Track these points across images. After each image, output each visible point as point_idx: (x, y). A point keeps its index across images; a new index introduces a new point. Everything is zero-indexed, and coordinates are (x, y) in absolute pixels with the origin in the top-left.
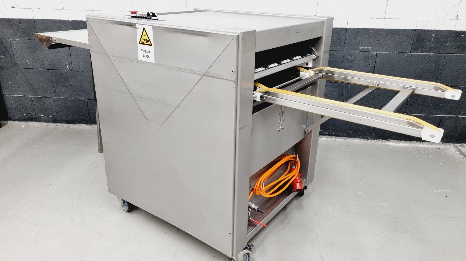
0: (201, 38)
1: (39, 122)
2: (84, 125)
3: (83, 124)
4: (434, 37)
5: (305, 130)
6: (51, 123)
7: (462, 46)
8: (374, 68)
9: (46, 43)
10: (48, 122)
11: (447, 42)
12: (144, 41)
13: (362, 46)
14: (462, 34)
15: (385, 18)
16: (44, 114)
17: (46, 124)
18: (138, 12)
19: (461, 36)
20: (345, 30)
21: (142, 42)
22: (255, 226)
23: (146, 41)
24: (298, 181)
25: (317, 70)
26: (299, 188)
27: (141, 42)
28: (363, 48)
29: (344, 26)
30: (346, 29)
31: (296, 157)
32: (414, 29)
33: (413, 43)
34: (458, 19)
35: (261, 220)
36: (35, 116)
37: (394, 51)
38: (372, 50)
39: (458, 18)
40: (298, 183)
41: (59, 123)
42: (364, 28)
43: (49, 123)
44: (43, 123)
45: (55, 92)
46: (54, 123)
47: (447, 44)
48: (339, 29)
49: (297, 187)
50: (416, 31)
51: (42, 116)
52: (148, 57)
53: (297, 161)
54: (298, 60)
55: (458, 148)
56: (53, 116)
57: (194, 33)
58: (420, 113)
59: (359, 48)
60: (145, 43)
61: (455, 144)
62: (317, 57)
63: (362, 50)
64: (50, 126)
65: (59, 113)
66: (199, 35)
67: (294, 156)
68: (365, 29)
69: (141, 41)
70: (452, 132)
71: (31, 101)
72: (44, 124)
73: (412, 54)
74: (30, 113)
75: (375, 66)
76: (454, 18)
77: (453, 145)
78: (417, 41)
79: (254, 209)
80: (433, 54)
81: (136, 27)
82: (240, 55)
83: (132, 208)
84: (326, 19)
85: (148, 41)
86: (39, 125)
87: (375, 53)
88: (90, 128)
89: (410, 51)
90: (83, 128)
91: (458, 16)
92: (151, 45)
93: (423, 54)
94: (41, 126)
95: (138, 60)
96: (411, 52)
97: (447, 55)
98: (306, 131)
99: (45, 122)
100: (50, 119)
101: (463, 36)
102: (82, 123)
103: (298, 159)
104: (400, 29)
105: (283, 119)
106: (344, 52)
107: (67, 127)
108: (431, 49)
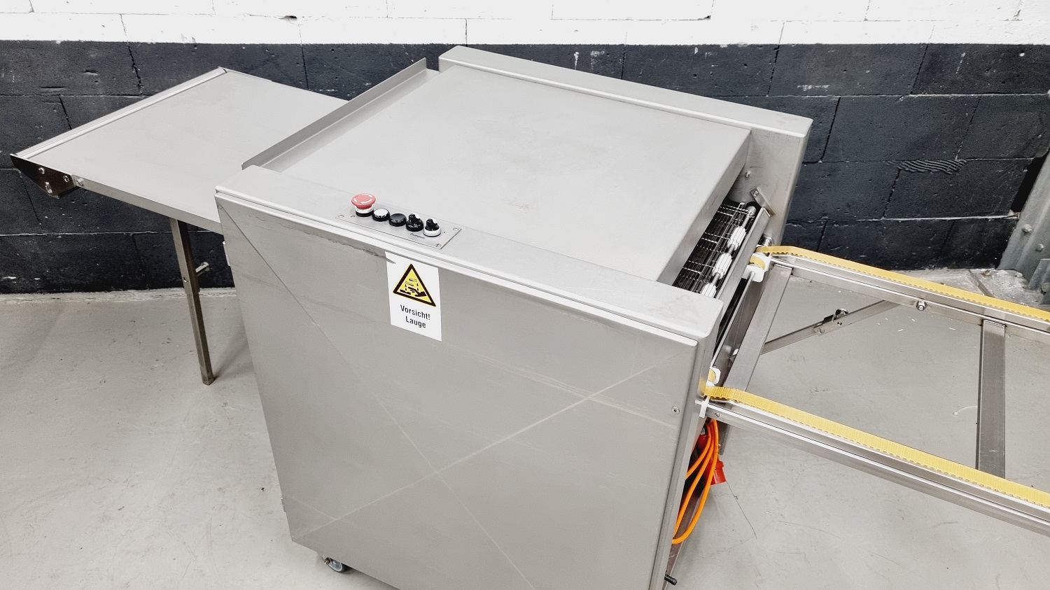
1: (6, 292)
2: (132, 291)
3: (129, 291)
4: (965, 59)
6: (41, 293)
7: (1018, 76)
8: (831, 130)
9: (50, 184)
10: (32, 291)
11: (988, 70)
12: (409, 290)
13: (808, 84)
14: (1022, 52)
15: (866, 20)
16: (16, 274)
17: (27, 296)
19: (1018, 56)
20: (775, 49)
21: (401, 291)
23: (418, 293)
27: (399, 291)
28: (810, 87)
29: (774, 41)
30: (777, 48)
32: (924, 44)
33: (918, 74)
34: (1018, 20)
37: (877, 92)
38: (829, 92)
39: (1019, 17)
41: (63, 292)
42: (817, 45)
43: (34, 294)
44: (19, 295)
45: (39, 221)
46: (50, 293)
47: (988, 74)
48: (761, 48)
50: (927, 47)
51: (14, 280)
52: (422, 325)
55: (980, 282)
56: (43, 277)
58: (913, 217)
59: (801, 88)
60: (412, 295)
61: (972, 270)
62: (773, 215)
63: (807, 93)
64: (39, 302)
65: (58, 269)
68: (819, 47)
69: (402, 287)
70: (969, 248)
72: (20, 297)
73: (913, 98)
75: (832, 126)
76: (1011, 18)
77: (968, 272)
78: (927, 69)
80: (956, 95)
81: (385, 257)
85: (422, 294)
87: (836, 98)
88: (151, 299)
89: (910, 91)
90: (131, 300)
91: (1020, 13)
92: (433, 304)
93: (936, 95)
94: (15, 302)
95: (388, 323)
96: (911, 93)
97: (985, 97)
99: (24, 292)
100: (38, 286)
101: (1022, 55)
102: (125, 289)
104: (894, 45)
106: (767, 99)
107: (88, 300)
108: (953, 86)
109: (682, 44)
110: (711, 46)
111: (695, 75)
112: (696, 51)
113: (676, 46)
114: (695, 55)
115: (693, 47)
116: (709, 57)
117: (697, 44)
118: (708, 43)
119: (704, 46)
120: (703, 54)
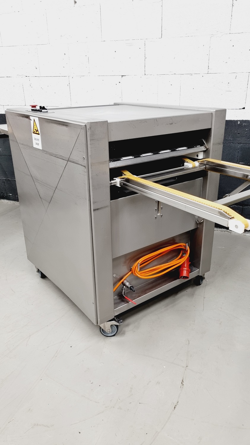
0: (64, 128)
1: (9, 200)
5: (197, 220)
10: (15, 200)
16: (12, 194)
18: (37, 106)
21: (34, 131)
22: (128, 302)
23: (36, 130)
24: (186, 268)
25: (201, 162)
26: (185, 276)
31: (186, 245)
35: (136, 298)
36: (6, 195)
40: (185, 271)
43: (15, 202)
49: (183, 275)
51: (11, 196)
52: (38, 144)
53: (187, 249)
54: (182, 151)
57: (64, 124)
60: (36, 132)
62: (207, 149)
64: (16, 204)
66: (64, 125)
67: (185, 244)
71: (3, 182)
72: (12, 202)
74: (2, 192)
79: (128, 287)
81: (30, 119)
82: (89, 143)
83: (43, 276)
84: (215, 110)
86: (9, 203)
92: (39, 134)
95: (33, 147)
98: (197, 222)
99: (13, 200)
103: (188, 248)
105: (161, 207)
109: (233, 120)
110: (246, 121)
111: (239, 134)
112: (239, 123)
113: (230, 120)
114: (238, 125)
115: (237, 121)
116: (245, 126)
117: (239, 120)
118: (244, 119)
119: (243, 121)
120: (242, 124)
